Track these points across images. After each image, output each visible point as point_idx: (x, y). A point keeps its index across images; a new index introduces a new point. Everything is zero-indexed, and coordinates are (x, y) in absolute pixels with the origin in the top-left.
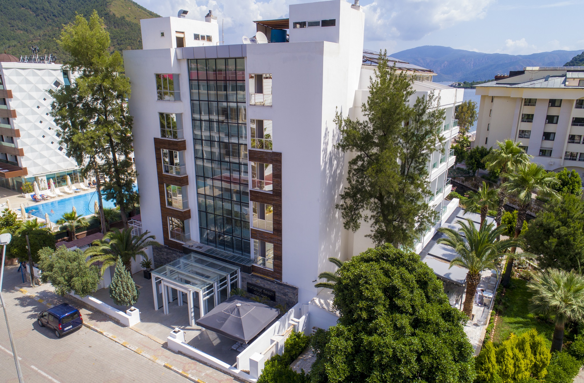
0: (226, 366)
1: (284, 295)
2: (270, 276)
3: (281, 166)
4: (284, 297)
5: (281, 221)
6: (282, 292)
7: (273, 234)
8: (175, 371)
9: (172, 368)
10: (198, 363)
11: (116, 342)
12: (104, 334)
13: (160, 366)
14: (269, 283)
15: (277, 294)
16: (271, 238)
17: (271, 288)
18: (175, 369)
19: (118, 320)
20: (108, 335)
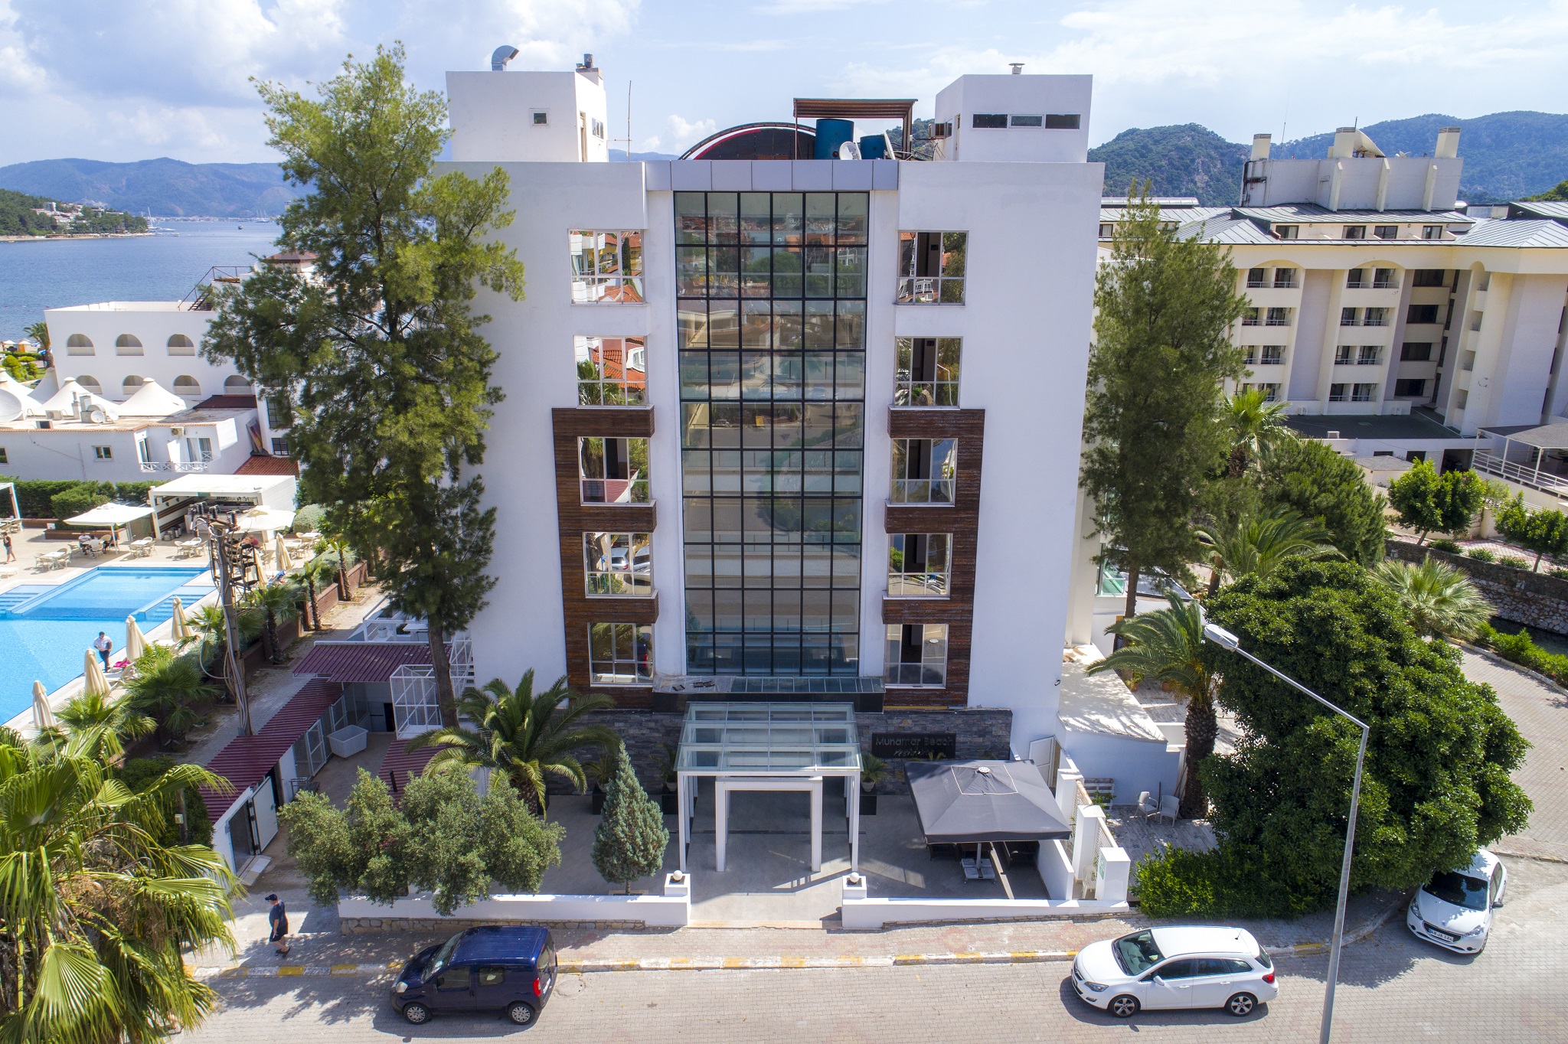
0: (1043, 903)
1: (980, 736)
2: (935, 702)
3: (981, 440)
4: (981, 740)
5: (974, 565)
6: (975, 729)
7: (952, 600)
8: (937, 962)
9: (924, 957)
10: (961, 927)
11: (699, 969)
12: (644, 964)
13: (886, 969)
14: (940, 717)
15: (960, 739)
16: (944, 611)
17: (945, 728)
18: (934, 957)
19: (636, 922)
20: (656, 963)
